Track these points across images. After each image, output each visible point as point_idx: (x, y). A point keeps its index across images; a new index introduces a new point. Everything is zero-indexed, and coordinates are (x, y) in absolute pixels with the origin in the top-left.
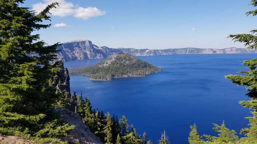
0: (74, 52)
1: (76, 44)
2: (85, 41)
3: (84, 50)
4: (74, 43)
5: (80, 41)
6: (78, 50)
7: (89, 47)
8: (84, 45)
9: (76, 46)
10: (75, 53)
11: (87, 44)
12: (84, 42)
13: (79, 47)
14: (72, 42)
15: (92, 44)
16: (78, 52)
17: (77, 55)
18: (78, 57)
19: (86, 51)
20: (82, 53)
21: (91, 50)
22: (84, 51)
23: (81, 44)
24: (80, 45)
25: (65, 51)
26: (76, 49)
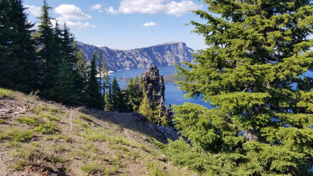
0: (165, 56)
1: (167, 47)
2: (178, 43)
3: (176, 54)
4: (166, 45)
5: (172, 43)
6: (169, 54)
7: (183, 50)
8: (176, 48)
9: (167, 50)
10: (165, 58)
11: (181, 47)
12: (177, 45)
13: (171, 51)
14: (163, 44)
15: (187, 46)
16: (169, 57)
17: (168, 60)
18: (169, 62)
19: (179, 56)
20: (173, 58)
21: (185, 54)
22: (177, 56)
23: (173, 47)
24: (172, 49)
25: (155, 55)
26: (167, 53)
